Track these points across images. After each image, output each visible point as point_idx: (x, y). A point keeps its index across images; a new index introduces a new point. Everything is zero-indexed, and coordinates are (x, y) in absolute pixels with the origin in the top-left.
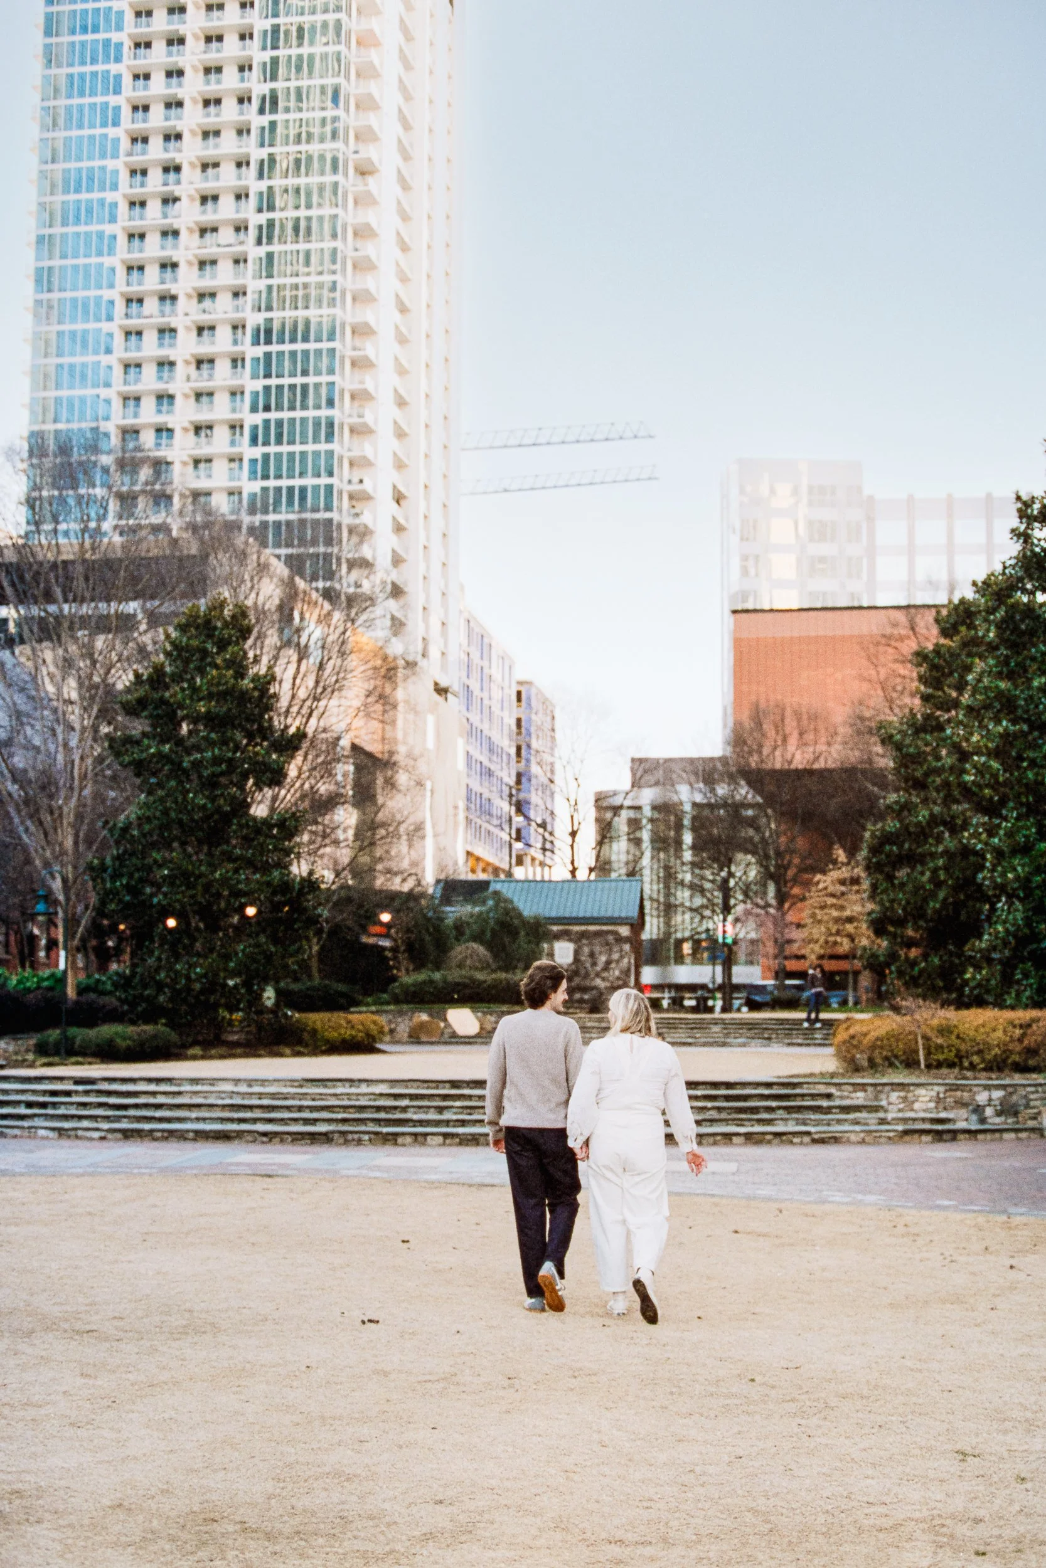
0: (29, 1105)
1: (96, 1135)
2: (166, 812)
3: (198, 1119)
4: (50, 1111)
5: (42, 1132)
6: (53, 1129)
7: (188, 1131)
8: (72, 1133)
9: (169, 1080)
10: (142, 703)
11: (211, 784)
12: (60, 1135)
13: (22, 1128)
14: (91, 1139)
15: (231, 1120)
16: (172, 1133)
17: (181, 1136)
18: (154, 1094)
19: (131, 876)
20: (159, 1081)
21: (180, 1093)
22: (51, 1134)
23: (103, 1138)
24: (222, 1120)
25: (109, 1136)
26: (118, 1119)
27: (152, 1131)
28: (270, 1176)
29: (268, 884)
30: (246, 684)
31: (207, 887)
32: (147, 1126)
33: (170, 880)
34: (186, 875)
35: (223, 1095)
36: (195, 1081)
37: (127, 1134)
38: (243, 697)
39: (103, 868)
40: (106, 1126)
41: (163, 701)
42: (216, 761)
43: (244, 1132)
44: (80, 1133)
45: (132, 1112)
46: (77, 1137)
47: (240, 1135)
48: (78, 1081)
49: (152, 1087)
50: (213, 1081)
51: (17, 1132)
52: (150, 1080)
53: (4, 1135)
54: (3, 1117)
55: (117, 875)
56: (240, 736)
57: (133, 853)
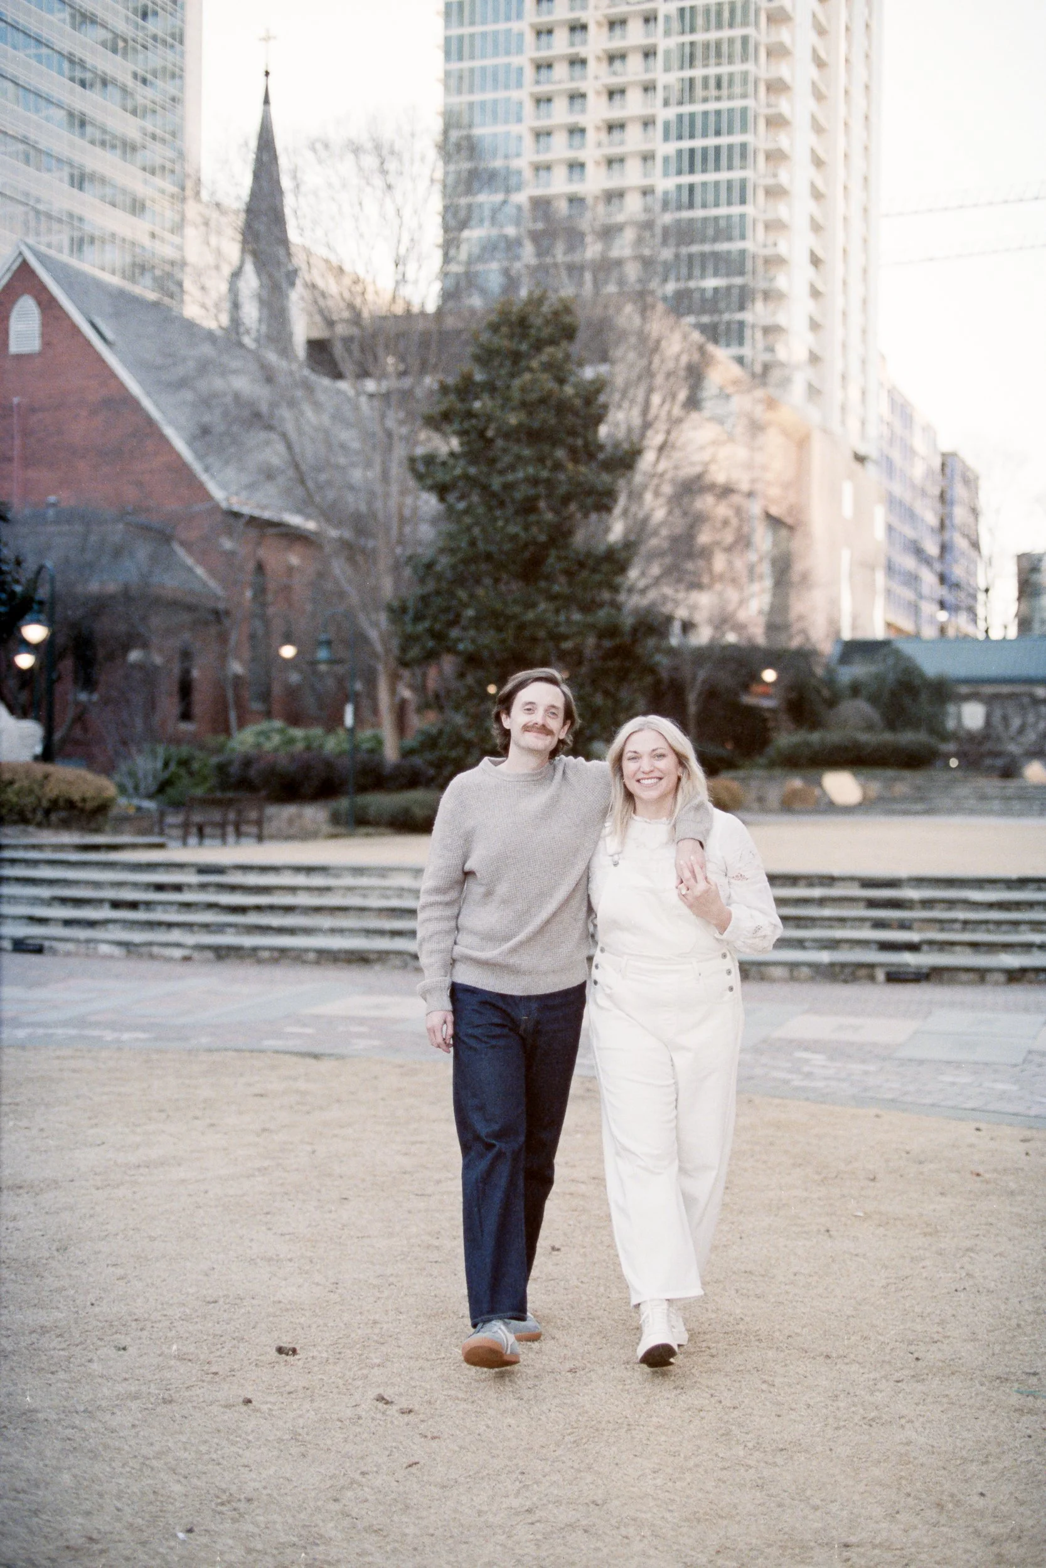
0: (116, 905)
1: (178, 953)
2: (473, 543)
3: (333, 931)
4: (140, 915)
5: (104, 949)
6: (120, 944)
7: (306, 950)
8: (144, 950)
9: (323, 870)
10: (446, 416)
11: (528, 508)
12: (129, 952)
13: (77, 941)
14: (169, 960)
15: (381, 933)
16: (283, 951)
17: (294, 957)
18: (293, 889)
19: (435, 619)
20: (309, 870)
21: (328, 889)
22: (117, 951)
23: (187, 959)
24: (369, 932)
25: (196, 955)
26: (220, 928)
27: (255, 949)
29: (592, 626)
30: (569, 390)
31: (522, 627)
32: (248, 941)
33: (477, 622)
34: (495, 614)
35: (389, 893)
36: (359, 871)
37: (222, 953)
38: (562, 408)
39: (404, 610)
40: (190, 939)
41: (470, 414)
42: (535, 482)
43: (387, 953)
44: (156, 950)
45: (252, 919)
46: (152, 957)
47: (382, 956)
48: (203, 870)
49: (301, 880)
50: (383, 872)
51: (70, 947)
52: (298, 869)
53: (54, 952)
54: (68, 923)
55: (418, 618)
56: (560, 454)
57: (438, 593)
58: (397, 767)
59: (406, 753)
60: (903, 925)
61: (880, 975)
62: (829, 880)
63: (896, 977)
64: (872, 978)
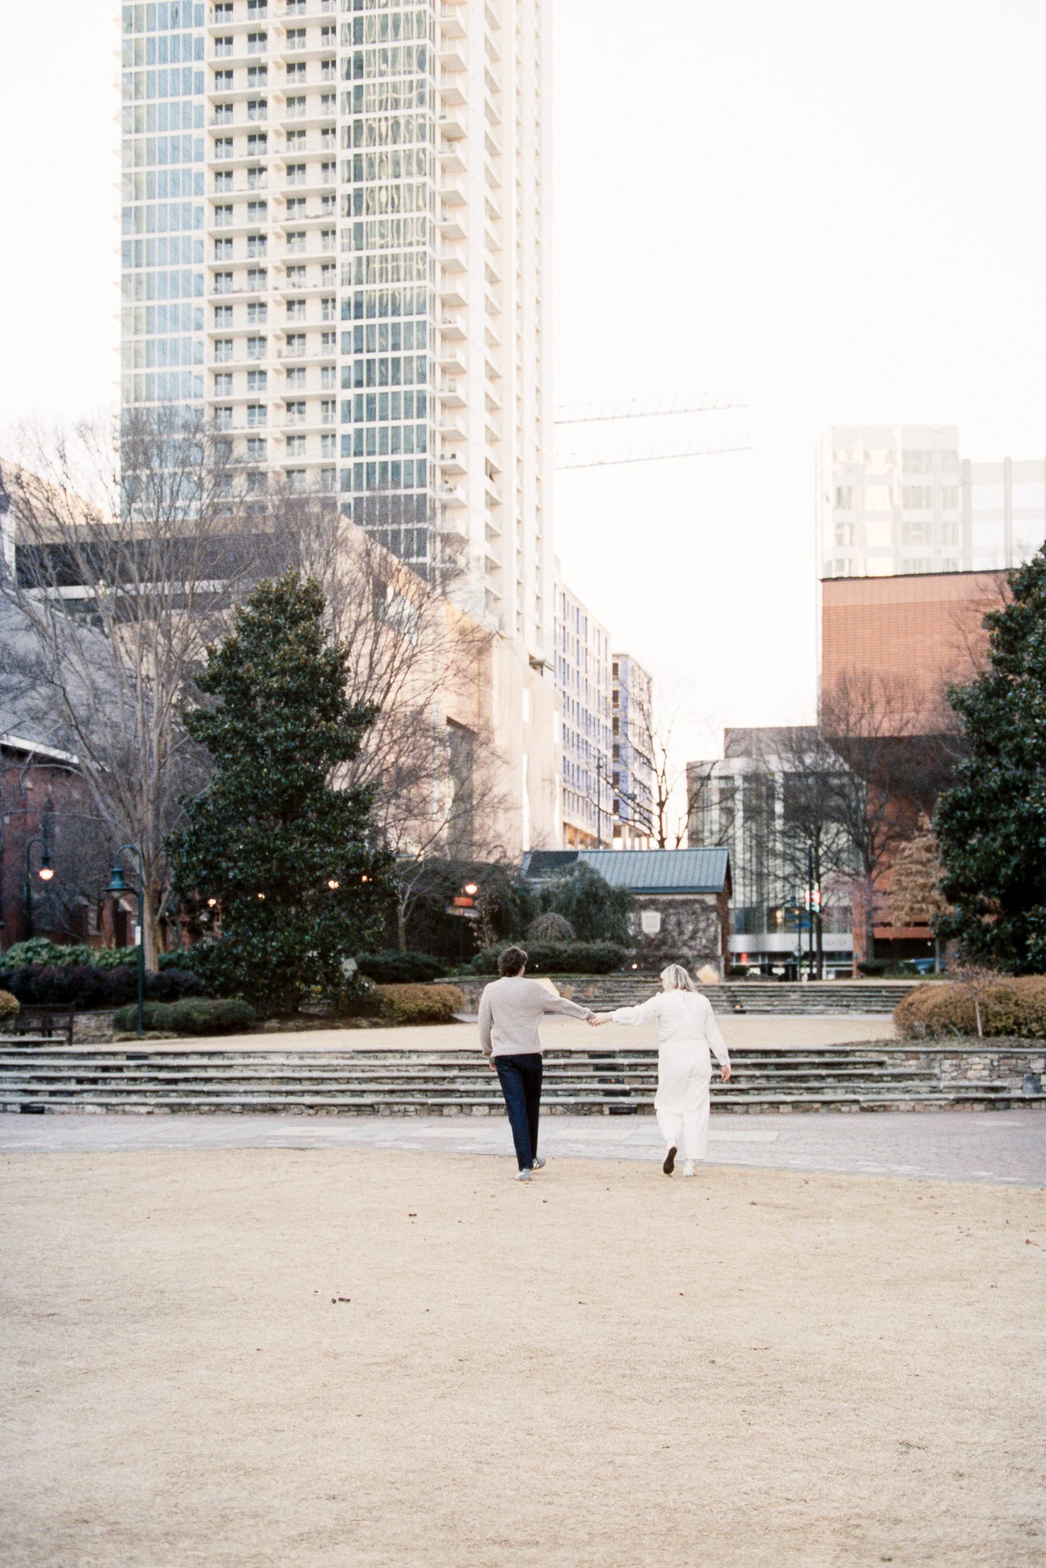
0: (80, 1081)
1: (144, 1109)
2: (241, 787)
3: (246, 1092)
4: (100, 1087)
5: (89, 1108)
6: (100, 1105)
7: (235, 1104)
8: (120, 1108)
9: (221, 1054)
10: (216, 679)
11: (286, 758)
12: (108, 1110)
13: (71, 1104)
14: (138, 1114)
15: (280, 1093)
16: (218, 1105)
17: (228, 1109)
18: (205, 1067)
19: (207, 850)
20: (211, 1054)
21: (230, 1066)
22: (98, 1109)
23: (149, 1113)
24: (271, 1093)
25: (156, 1110)
26: (167, 1093)
27: (198, 1105)
28: (303, 1149)
29: (343, 857)
30: (320, 659)
31: (283, 860)
32: (194, 1100)
33: (246, 854)
34: (261, 848)
35: (274, 1068)
36: (246, 1054)
37: (175, 1109)
38: (315, 673)
39: (180, 843)
40: (153, 1100)
41: (236, 677)
42: (290, 736)
43: (290, 1104)
44: (127, 1108)
45: (182, 1086)
46: (124, 1112)
47: (286, 1107)
48: (131, 1056)
49: (205, 1061)
50: (264, 1054)
51: (64, 1108)
52: (202, 1054)
53: (52, 1112)
54: (53, 1093)
55: (193, 850)
56: (314, 711)
57: (209, 828)
58: (158, 977)
59: (164, 966)
60: (618, 1081)
61: (606, 1110)
62: (569, 1053)
63: (615, 1111)
64: (601, 1113)
